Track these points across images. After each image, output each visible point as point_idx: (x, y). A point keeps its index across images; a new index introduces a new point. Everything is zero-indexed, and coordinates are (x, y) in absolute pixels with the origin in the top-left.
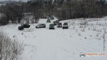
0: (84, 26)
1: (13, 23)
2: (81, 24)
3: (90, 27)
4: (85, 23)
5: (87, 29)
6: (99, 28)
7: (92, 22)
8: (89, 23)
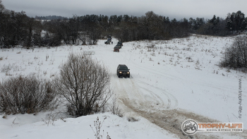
0: (152, 49)
1: (67, 44)
2: (148, 47)
3: (159, 50)
4: (153, 46)
5: (156, 52)
6: (169, 52)
7: (160, 45)
8: (157, 45)
